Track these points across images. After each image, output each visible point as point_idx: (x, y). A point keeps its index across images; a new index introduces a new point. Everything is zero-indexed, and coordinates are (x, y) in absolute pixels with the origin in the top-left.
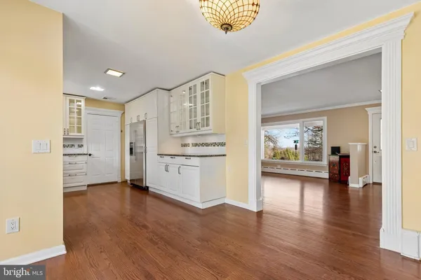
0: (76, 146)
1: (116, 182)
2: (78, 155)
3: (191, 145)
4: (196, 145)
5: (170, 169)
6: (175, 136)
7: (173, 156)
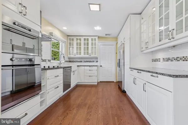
0: (95, 62)
1: (113, 82)
2: (93, 66)
3: (162, 60)
4: (168, 59)
5: (137, 82)
6: (145, 52)
7: (139, 70)
